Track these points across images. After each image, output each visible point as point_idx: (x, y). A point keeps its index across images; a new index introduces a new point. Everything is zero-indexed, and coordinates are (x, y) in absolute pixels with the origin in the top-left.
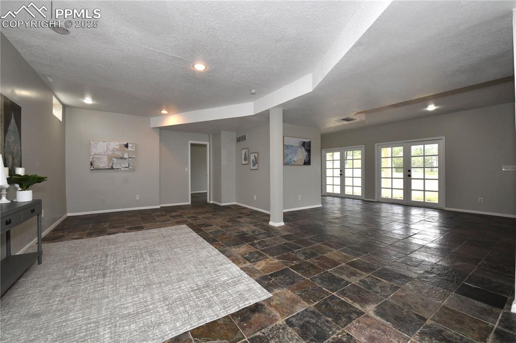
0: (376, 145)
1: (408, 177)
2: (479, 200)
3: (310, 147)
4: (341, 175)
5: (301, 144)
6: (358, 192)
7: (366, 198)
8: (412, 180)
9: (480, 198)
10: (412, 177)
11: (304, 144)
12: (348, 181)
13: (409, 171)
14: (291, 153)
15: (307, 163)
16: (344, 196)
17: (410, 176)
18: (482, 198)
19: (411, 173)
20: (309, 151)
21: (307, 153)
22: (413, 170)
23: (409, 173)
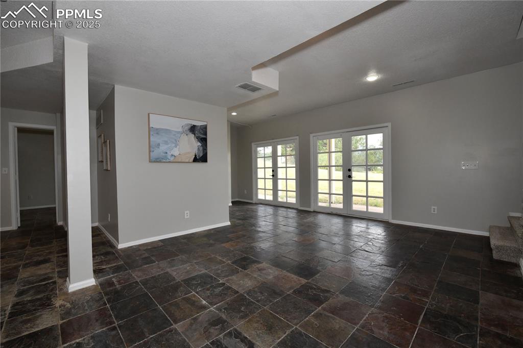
0: (311, 136)
1: (348, 179)
2: (432, 210)
3: (206, 134)
4: (273, 176)
5: (187, 128)
6: (292, 200)
7: (301, 206)
8: (353, 182)
9: (433, 207)
10: (353, 179)
11: (193, 129)
12: (281, 185)
13: (350, 170)
14: (166, 143)
15: (202, 158)
16: (277, 204)
17: (350, 177)
18: (436, 208)
19: (351, 173)
20: (203, 141)
21: (199, 144)
22: (353, 169)
23: (349, 173)
